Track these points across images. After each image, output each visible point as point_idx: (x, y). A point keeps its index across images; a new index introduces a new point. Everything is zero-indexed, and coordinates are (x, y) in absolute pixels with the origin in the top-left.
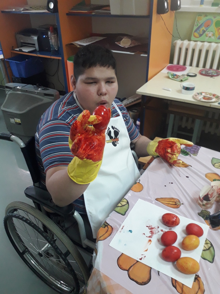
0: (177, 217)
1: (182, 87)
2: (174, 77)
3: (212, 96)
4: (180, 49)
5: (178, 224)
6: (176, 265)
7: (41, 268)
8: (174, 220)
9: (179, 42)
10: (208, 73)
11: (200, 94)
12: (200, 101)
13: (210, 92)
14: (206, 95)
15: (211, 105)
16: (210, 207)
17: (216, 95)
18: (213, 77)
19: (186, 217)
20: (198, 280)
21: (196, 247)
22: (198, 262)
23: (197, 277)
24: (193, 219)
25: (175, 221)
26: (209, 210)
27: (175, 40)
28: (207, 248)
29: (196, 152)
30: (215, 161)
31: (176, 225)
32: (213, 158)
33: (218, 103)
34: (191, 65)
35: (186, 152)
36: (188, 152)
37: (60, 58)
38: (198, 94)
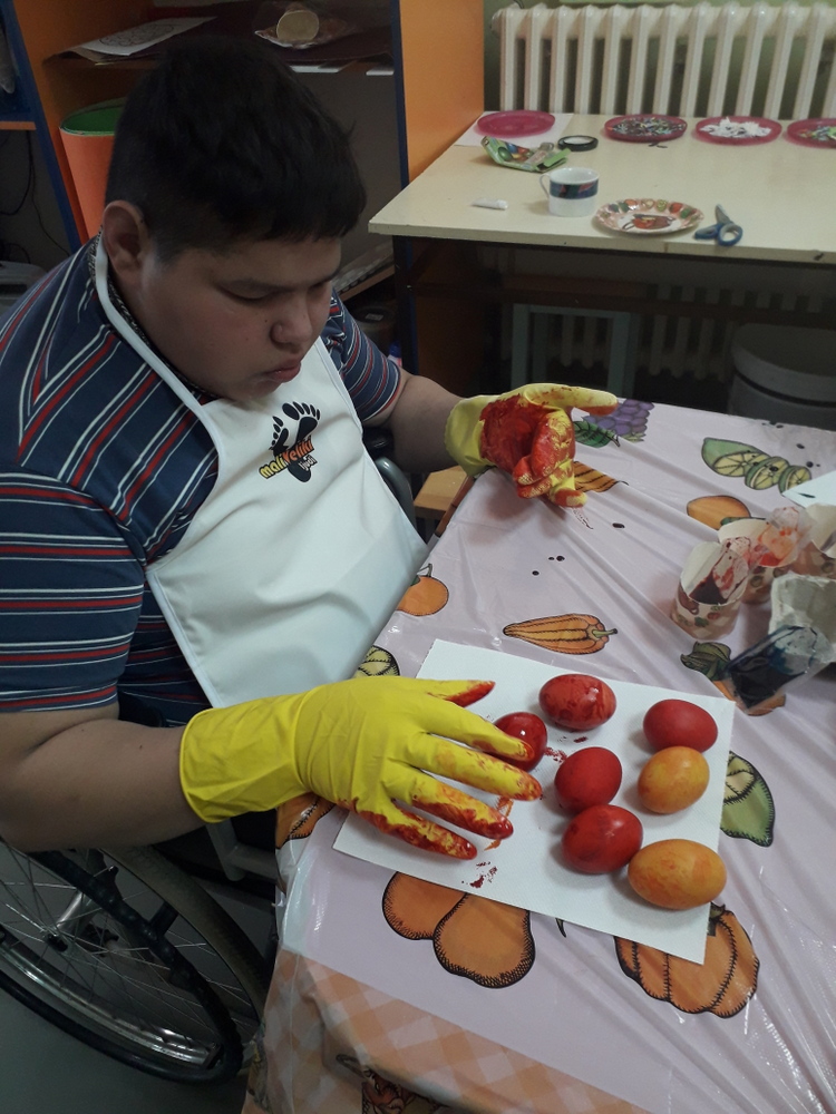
0: (600, 685)
1: (548, 189)
2: (510, 159)
3: (667, 213)
4: (522, 45)
5: (609, 715)
6: (626, 881)
7: (75, 992)
8: (592, 698)
9: (513, 16)
10: (640, 132)
11: (620, 210)
12: (623, 233)
13: (656, 198)
14: (642, 209)
15: (667, 244)
16: (727, 629)
17: (680, 205)
18: (660, 144)
19: (636, 679)
20: (725, 925)
21: (696, 792)
22: (716, 851)
23: (718, 913)
24: (668, 685)
25: (595, 703)
26: (725, 640)
27: (496, 10)
28: (740, 789)
29: (637, 426)
30: (715, 452)
31: (601, 717)
32: (706, 441)
33: (693, 233)
34: (570, 107)
35: (598, 431)
36: (604, 430)
37: (30, 126)
38: (613, 208)
